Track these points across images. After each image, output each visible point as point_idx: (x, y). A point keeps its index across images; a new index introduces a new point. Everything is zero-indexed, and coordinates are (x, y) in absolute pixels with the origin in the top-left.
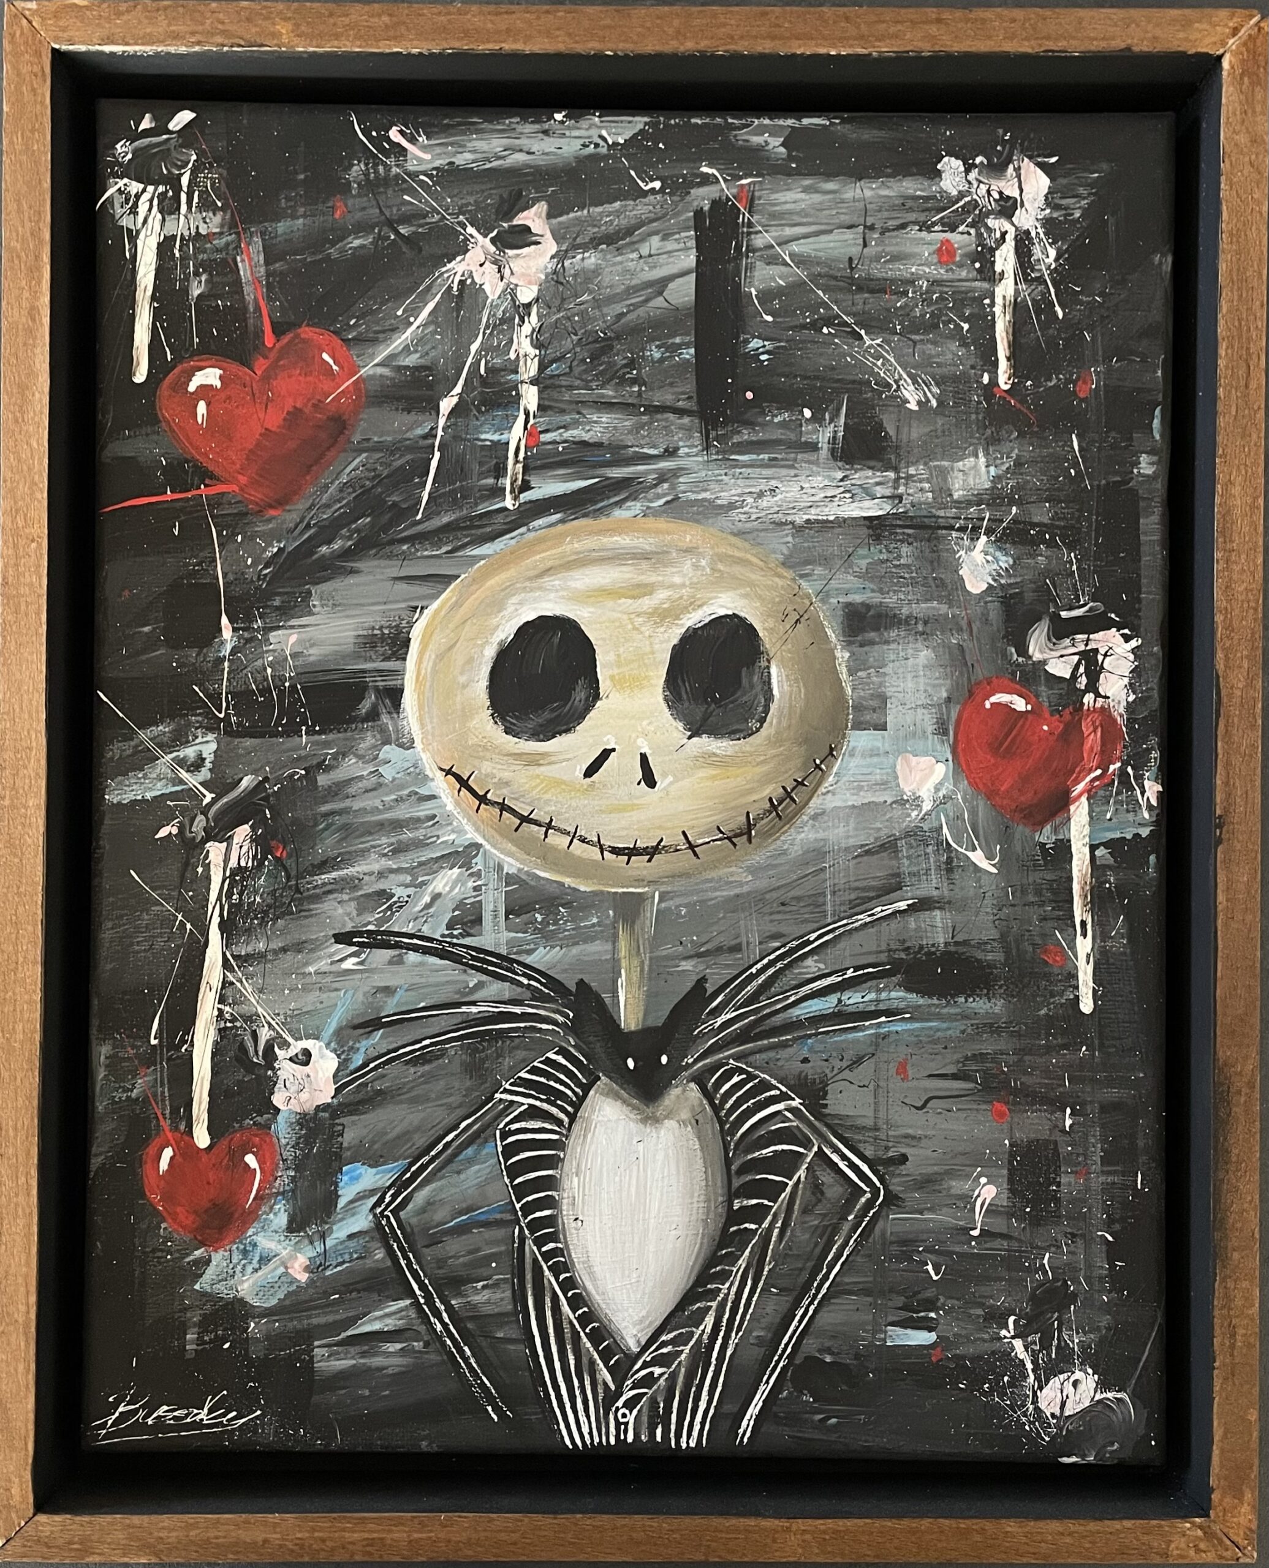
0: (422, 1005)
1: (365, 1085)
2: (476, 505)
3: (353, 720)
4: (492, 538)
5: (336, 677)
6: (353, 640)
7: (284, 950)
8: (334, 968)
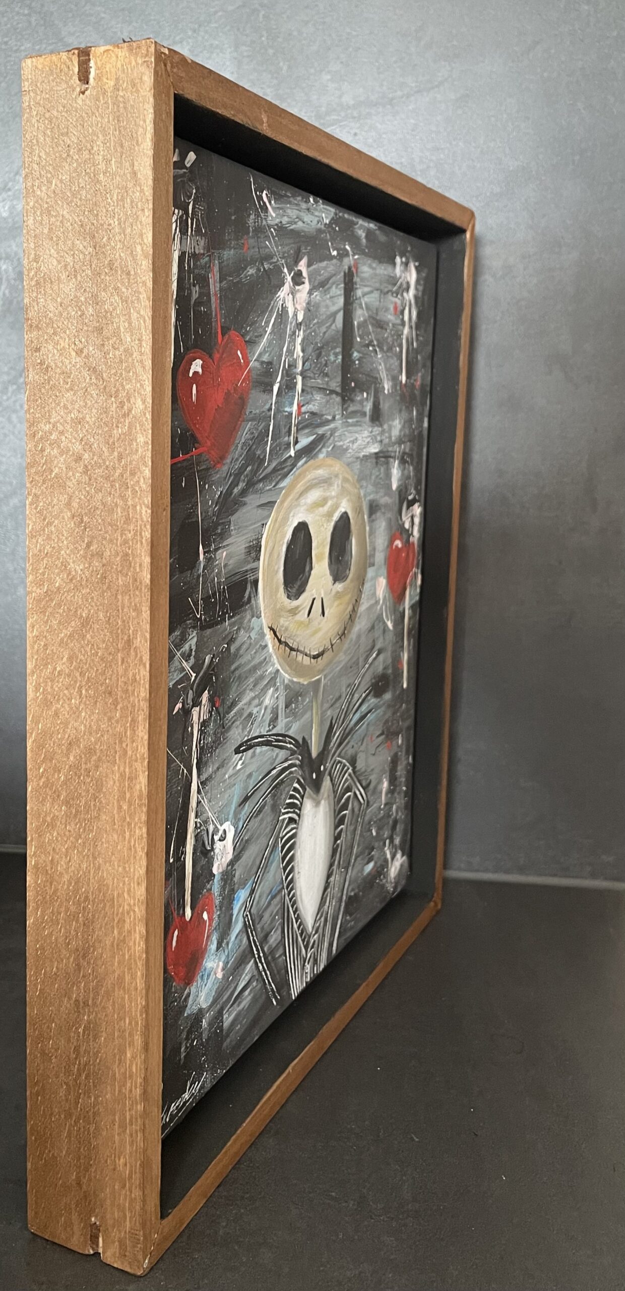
0: (260, 777)
1: (242, 839)
2: (282, 454)
3: (242, 606)
4: (285, 476)
5: (238, 577)
6: (243, 551)
7: (218, 769)
8: (235, 771)
